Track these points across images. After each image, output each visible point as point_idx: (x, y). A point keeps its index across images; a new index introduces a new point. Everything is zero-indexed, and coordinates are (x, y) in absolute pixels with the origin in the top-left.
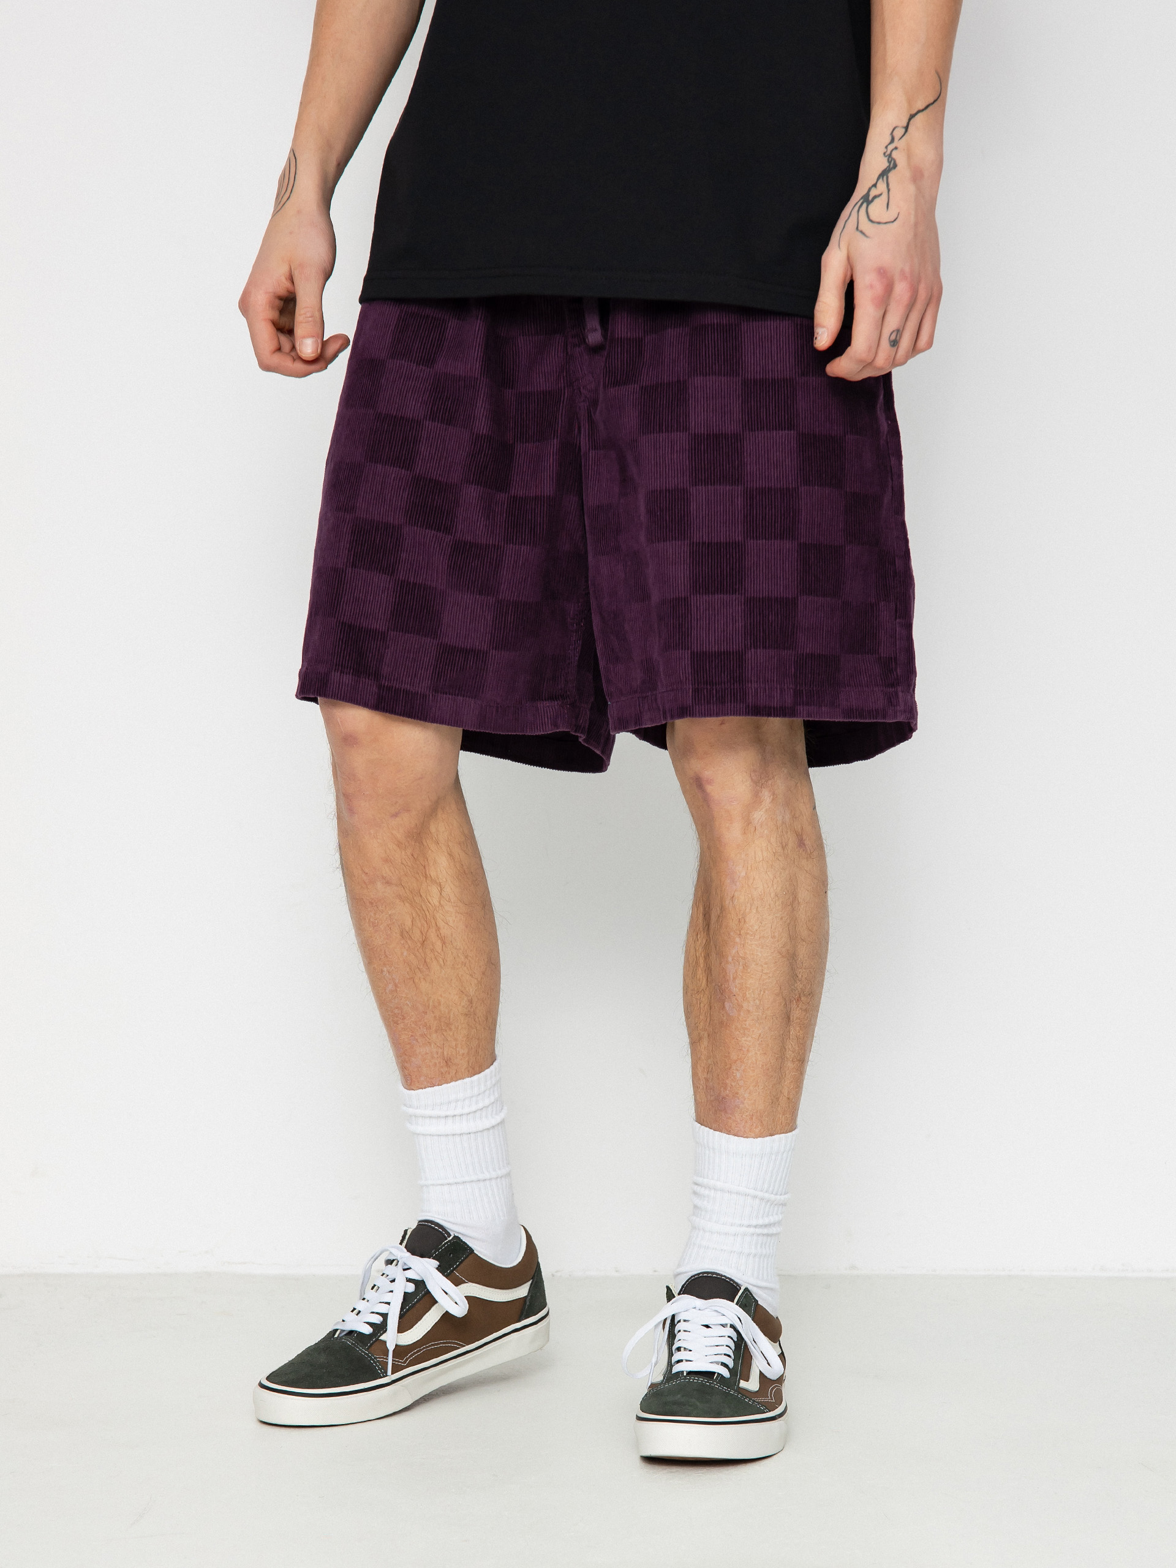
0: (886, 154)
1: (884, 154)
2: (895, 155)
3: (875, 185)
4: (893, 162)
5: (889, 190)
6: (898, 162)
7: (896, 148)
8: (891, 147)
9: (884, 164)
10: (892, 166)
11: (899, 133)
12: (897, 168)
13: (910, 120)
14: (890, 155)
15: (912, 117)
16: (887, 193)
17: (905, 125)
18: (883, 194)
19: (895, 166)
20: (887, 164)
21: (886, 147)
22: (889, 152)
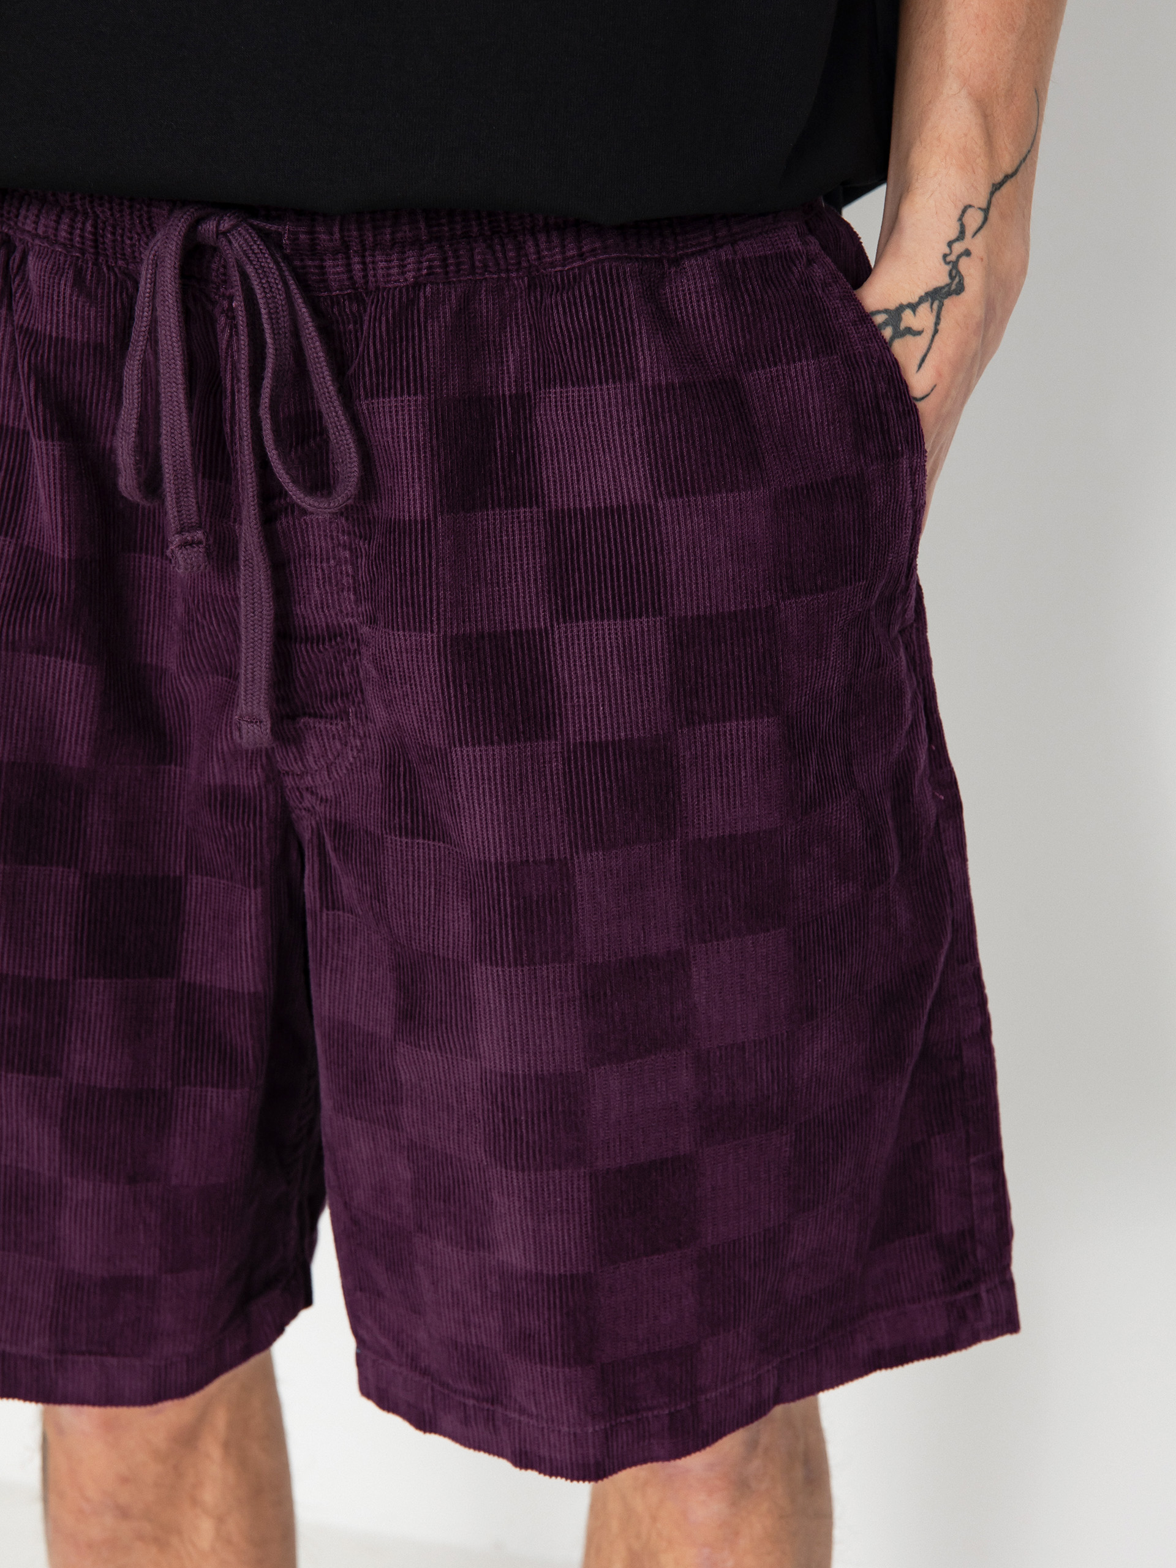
0: (949, 259)
1: (945, 256)
2: (964, 265)
3: (914, 307)
4: (957, 279)
5: (936, 331)
6: (967, 281)
7: (967, 253)
8: (958, 248)
9: (940, 277)
10: (953, 287)
11: (973, 219)
12: (964, 295)
13: (992, 194)
14: (955, 265)
15: (997, 187)
16: (930, 336)
17: (984, 205)
18: (924, 334)
19: (960, 289)
20: (947, 280)
21: (950, 244)
22: (952, 258)
